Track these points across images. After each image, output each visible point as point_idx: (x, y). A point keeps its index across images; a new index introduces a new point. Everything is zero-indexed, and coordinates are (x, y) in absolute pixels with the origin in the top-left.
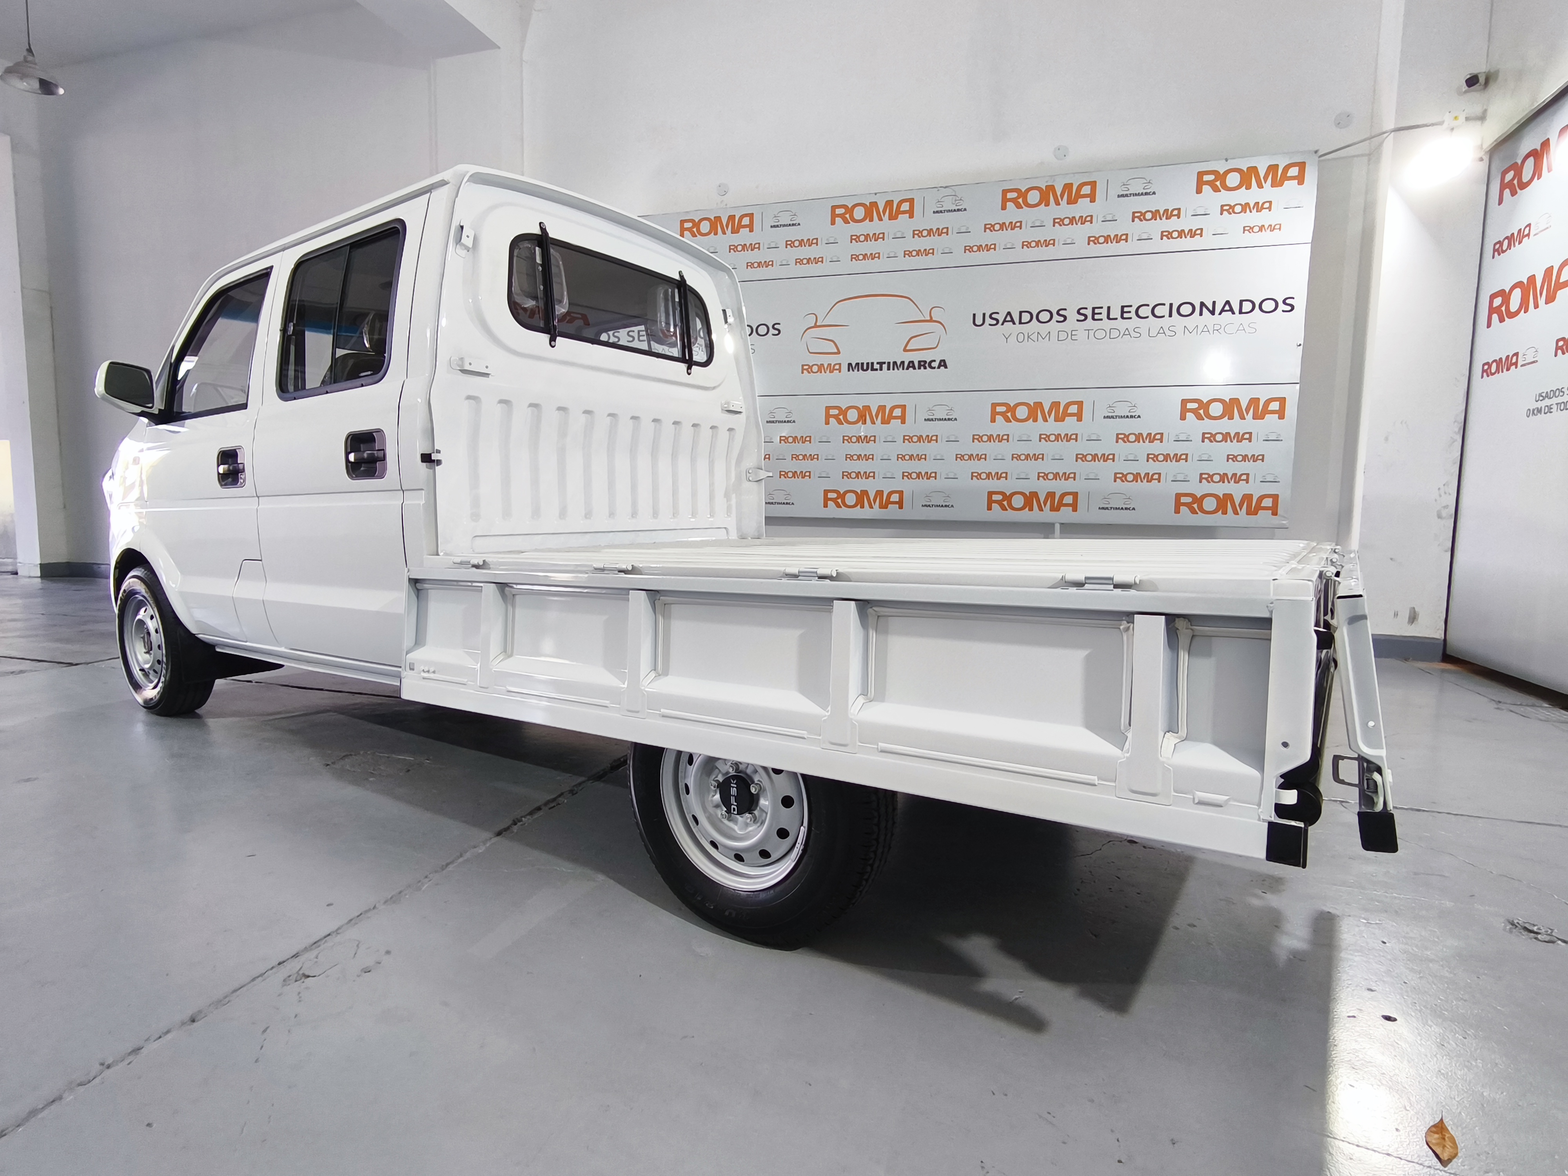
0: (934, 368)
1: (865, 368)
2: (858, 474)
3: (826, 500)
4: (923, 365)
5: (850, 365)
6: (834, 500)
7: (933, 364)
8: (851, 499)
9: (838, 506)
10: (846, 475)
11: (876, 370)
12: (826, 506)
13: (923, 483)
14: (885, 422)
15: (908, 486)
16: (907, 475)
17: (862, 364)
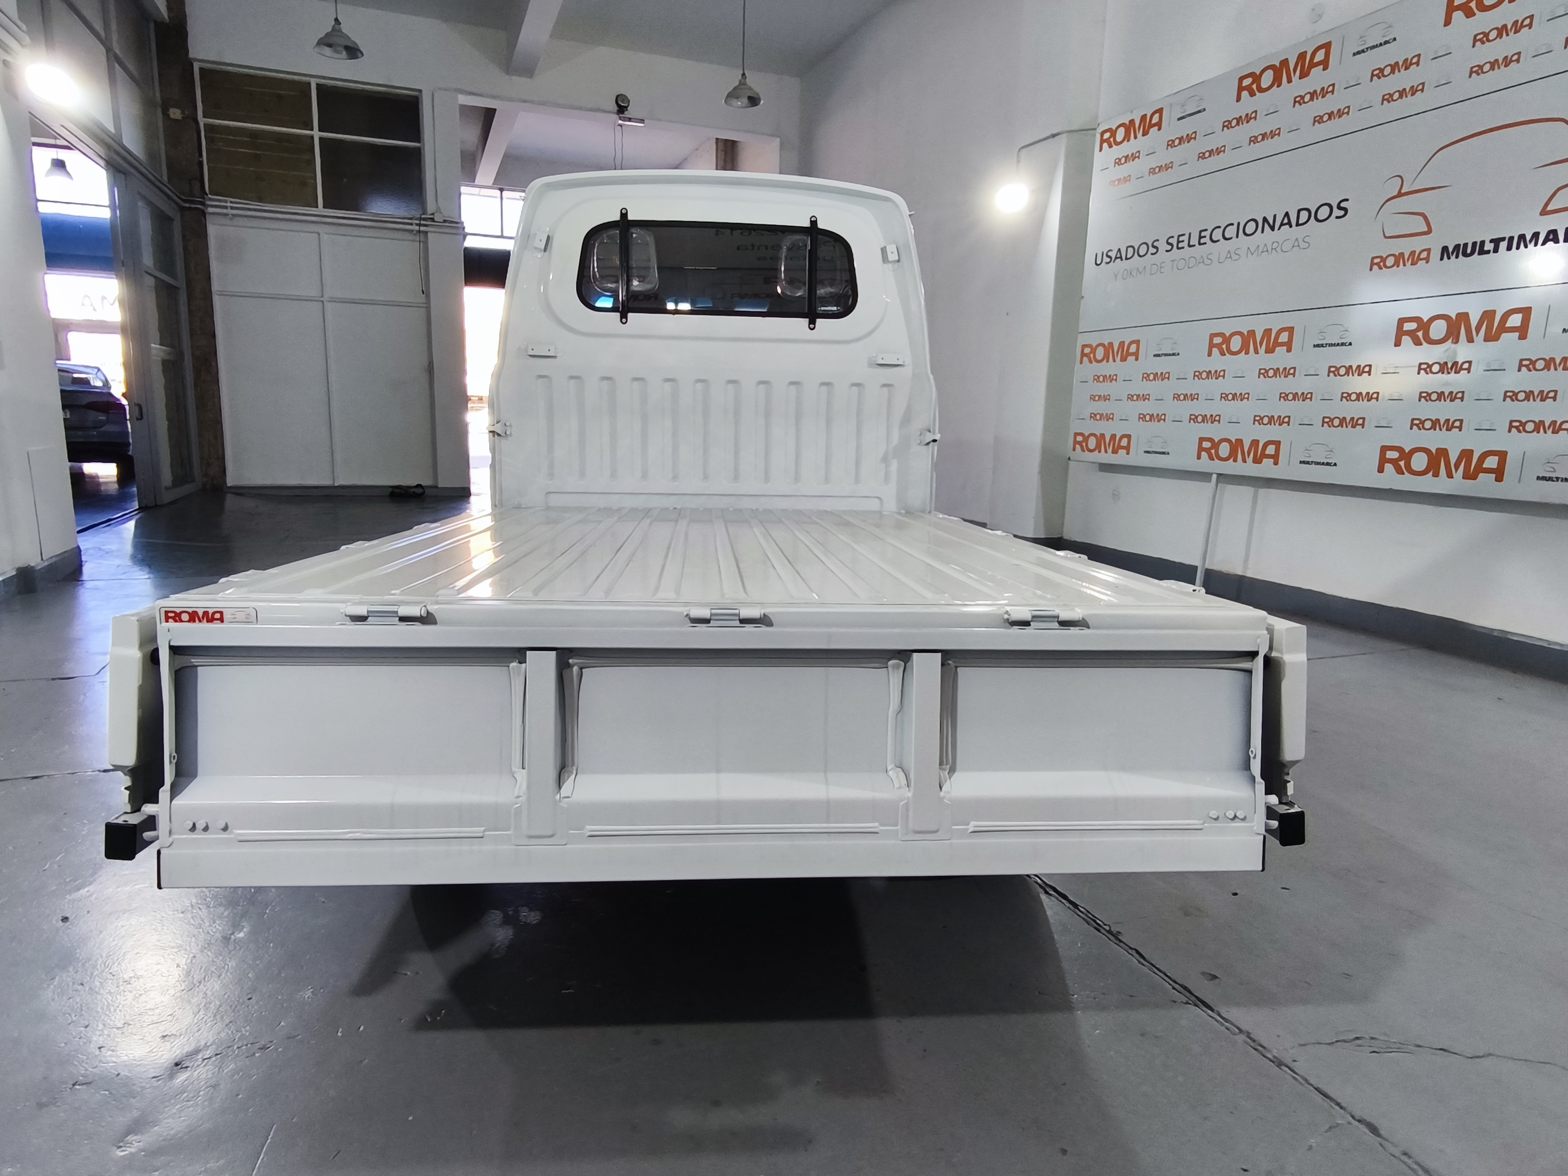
1: (1469, 251)
2: (1435, 424)
3: (1383, 462)
5: (1445, 249)
6: (1395, 462)
8: (1419, 462)
9: (1400, 471)
10: (1418, 424)
11: (1488, 252)
12: (1381, 470)
13: (1547, 440)
14: (1490, 337)
15: (1516, 445)
16: (1517, 426)
17: (1466, 245)
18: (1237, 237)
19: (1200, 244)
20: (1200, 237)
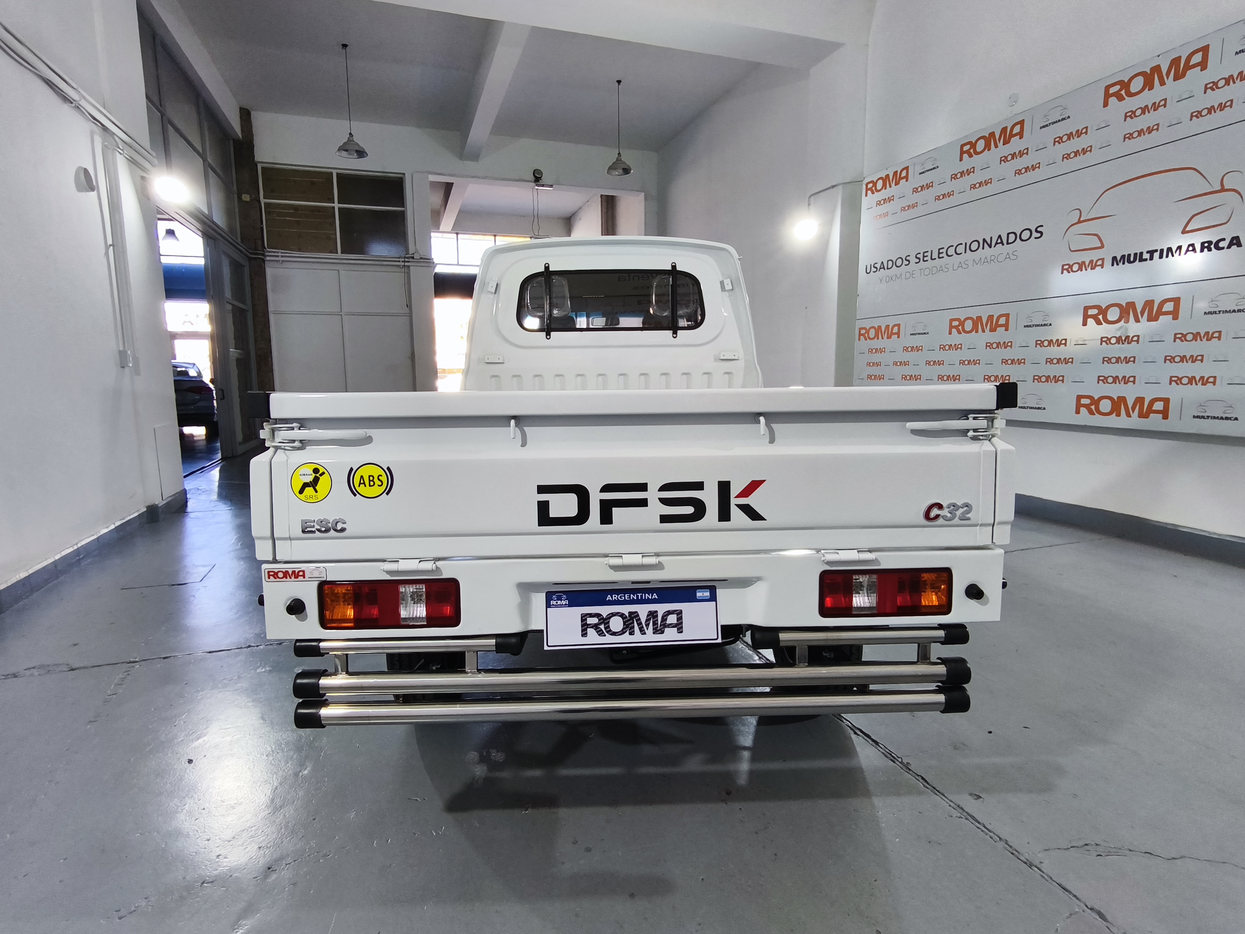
0: (1223, 248)
1: (1132, 259)
2: (1116, 379)
3: (1079, 406)
4: (1206, 247)
5: (1114, 258)
6: (1087, 406)
7: (1221, 244)
8: (1106, 406)
9: (1091, 413)
10: (1102, 379)
11: (1146, 260)
12: (1078, 412)
13: (1198, 390)
14: (1152, 318)
15: (1175, 393)
16: (1177, 380)
17: (1129, 255)
18: (965, 252)
19: (939, 258)
20: (939, 253)
